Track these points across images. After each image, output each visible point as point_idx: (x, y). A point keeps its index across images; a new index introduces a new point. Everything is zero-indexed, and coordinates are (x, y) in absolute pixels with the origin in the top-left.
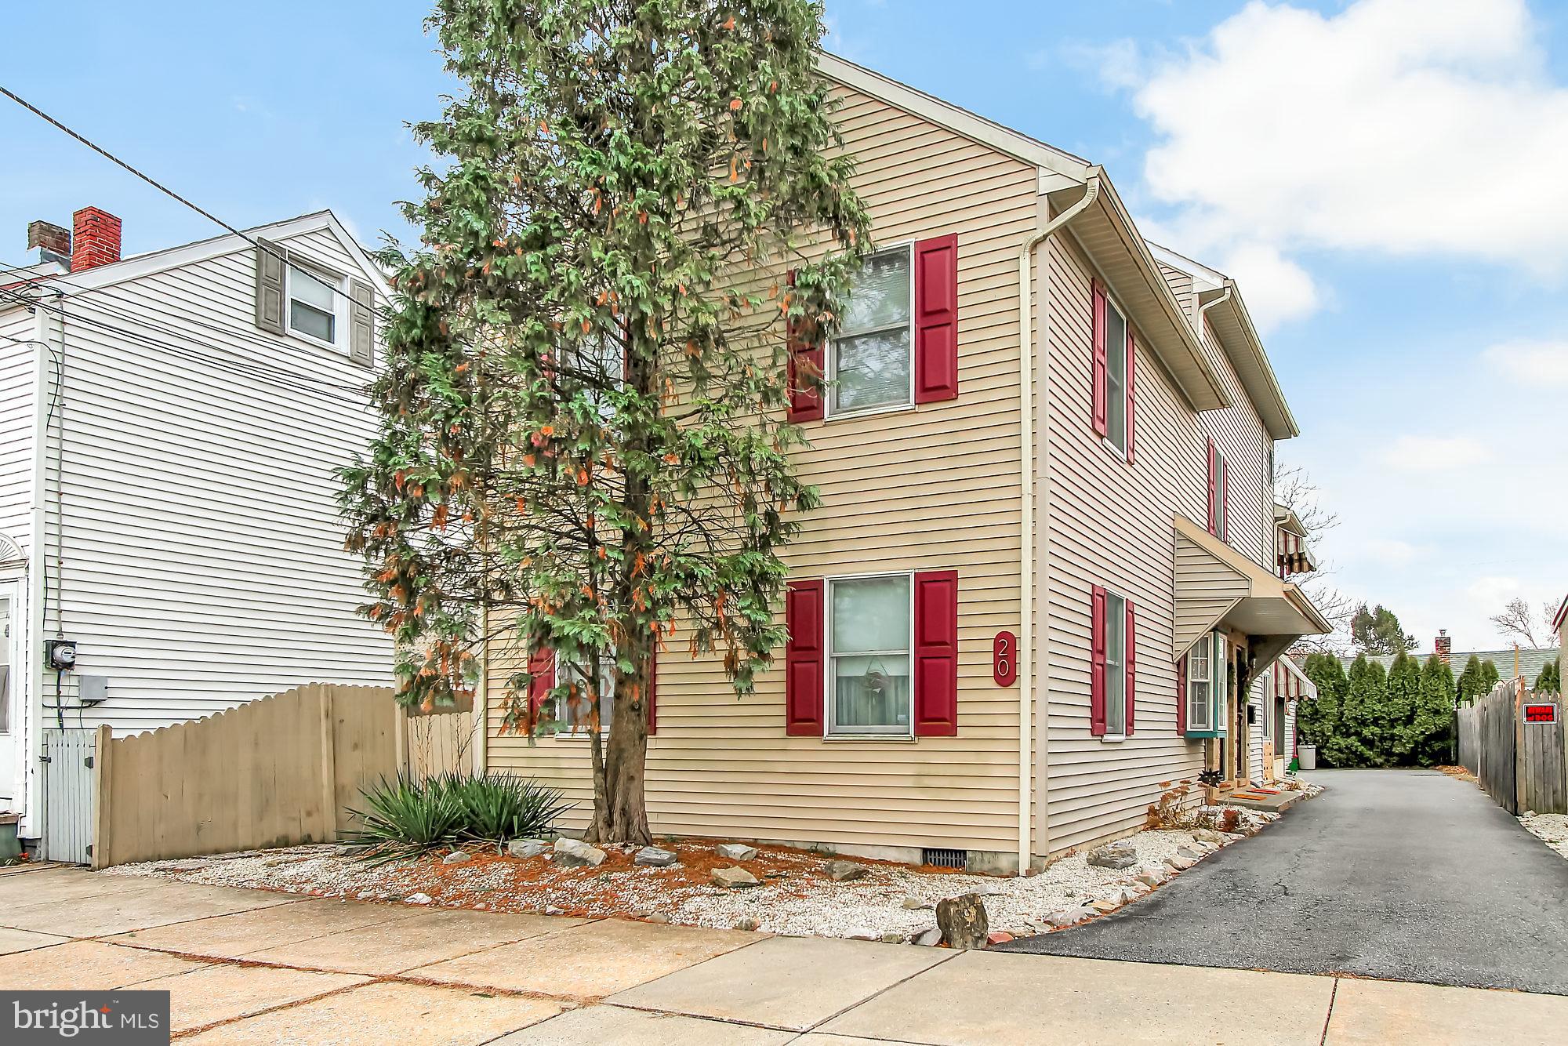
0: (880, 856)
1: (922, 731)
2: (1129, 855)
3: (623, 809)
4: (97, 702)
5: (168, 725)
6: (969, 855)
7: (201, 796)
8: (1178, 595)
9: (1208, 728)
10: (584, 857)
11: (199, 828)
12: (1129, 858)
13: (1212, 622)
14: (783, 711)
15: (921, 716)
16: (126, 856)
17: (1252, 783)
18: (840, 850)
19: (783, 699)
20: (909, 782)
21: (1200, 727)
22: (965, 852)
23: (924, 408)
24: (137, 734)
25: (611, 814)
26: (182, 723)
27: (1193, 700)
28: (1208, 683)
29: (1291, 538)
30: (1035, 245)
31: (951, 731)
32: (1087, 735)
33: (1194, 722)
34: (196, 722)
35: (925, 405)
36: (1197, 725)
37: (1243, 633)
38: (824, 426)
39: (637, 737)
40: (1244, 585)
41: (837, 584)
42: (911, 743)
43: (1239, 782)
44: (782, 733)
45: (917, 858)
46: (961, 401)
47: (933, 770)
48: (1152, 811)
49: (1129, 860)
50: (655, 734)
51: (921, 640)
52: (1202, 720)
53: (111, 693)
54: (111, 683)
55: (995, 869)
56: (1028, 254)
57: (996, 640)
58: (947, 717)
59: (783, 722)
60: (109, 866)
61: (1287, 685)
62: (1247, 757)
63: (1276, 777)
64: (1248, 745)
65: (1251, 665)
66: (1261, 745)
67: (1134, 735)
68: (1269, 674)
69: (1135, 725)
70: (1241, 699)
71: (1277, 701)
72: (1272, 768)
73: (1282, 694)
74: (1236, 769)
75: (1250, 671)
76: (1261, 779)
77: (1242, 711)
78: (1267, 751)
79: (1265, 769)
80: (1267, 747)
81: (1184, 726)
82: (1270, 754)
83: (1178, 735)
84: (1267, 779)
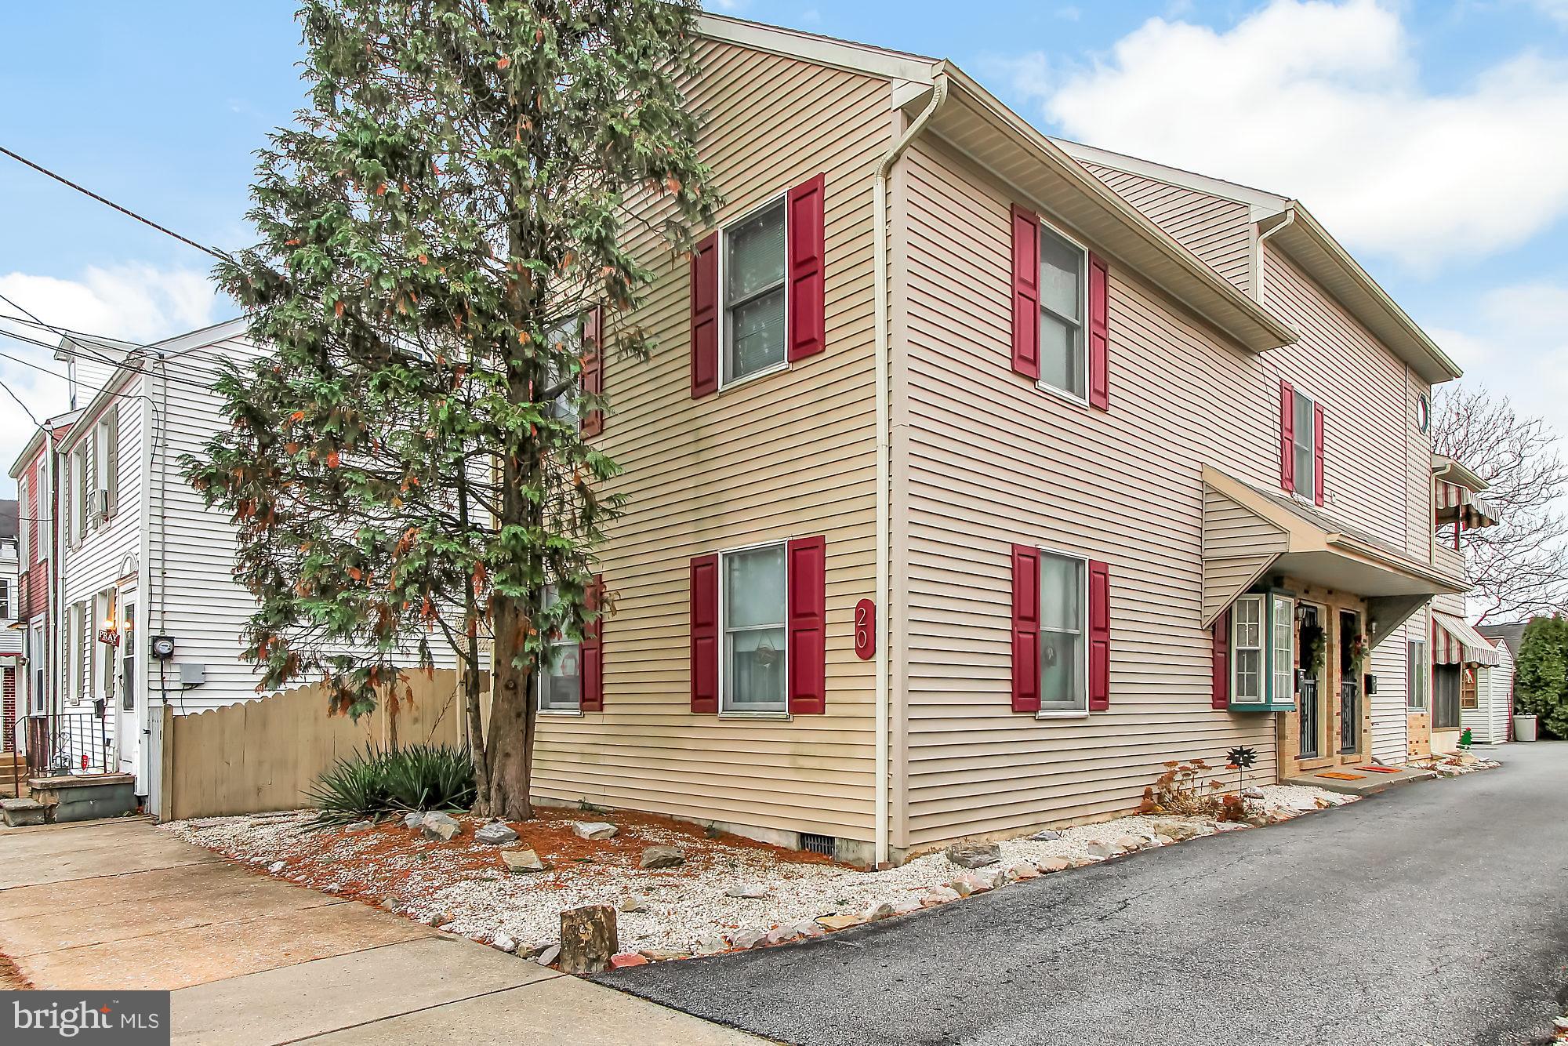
0: (763, 838)
1: (796, 709)
2: (986, 853)
3: (499, 785)
4: (198, 685)
5: (229, 703)
6: (837, 842)
7: (260, 763)
8: (1208, 554)
9: (1259, 700)
10: (439, 831)
11: (259, 790)
12: (986, 856)
13: (1244, 583)
14: (688, 688)
15: (794, 693)
16: (190, 813)
17: (1374, 760)
18: (735, 830)
19: (688, 676)
20: (785, 762)
21: (1247, 700)
22: (832, 839)
23: (797, 366)
24: (200, 712)
25: (489, 789)
26: (243, 702)
27: (1240, 668)
28: (1258, 651)
29: (1453, 491)
30: (889, 167)
31: (819, 709)
32: (1008, 712)
33: (1240, 693)
34: (257, 701)
35: (799, 363)
36: (1245, 697)
37: (1356, 595)
38: (720, 397)
39: (513, 715)
40: (1281, 538)
41: (730, 557)
42: (786, 720)
43: (1343, 759)
44: (688, 710)
45: (792, 843)
46: (828, 352)
47: (806, 750)
48: (1148, 794)
49: (986, 858)
50: (602, 710)
51: (794, 613)
52: (1253, 691)
53: (209, 678)
54: (209, 670)
55: (859, 859)
56: (881, 180)
57: (857, 608)
58: (816, 692)
59: (688, 699)
60: (173, 820)
61: (1448, 651)
62: (1365, 731)
63: (1435, 752)
64: (1367, 718)
65: (1369, 630)
66: (1404, 718)
67: (1111, 710)
68: (1424, 639)
69: (1112, 699)
70: (1348, 667)
71: (1437, 668)
72: (1427, 742)
73: (1442, 661)
74: (1337, 745)
75: (1364, 637)
76: (1404, 754)
77: (1355, 681)
78: (1417, 723)
79: (1411, 742)
80: (1418, 719)
81: (1224, 699)
82: (1424, 727)
83: (1214, 708)
84: (1416, 754)
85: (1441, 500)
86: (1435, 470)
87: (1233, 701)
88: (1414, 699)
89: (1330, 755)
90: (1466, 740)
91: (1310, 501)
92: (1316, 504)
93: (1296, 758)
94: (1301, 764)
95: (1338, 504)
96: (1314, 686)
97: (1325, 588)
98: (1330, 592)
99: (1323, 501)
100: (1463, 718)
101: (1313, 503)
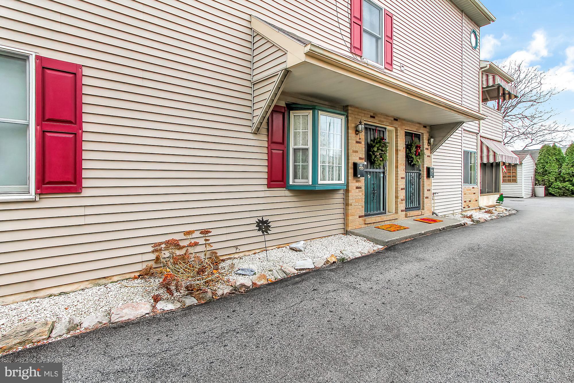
8: (254, 79)
9: (308, 182)
21: (300, 182)
27: (296, 161)
28: (307, 149)
52: (304, 176)
61: (488, 156)
62: (427, 198)
63: (481, 205)
64: (429, 190)
65: (429, 143)
66: (460, 189)
67: (85, 192)
68: (475, 151)
69: (85, 183)
70: (410, 163)
71: (484, 166)
72: (476, 201)
73: (485, 161)
74: (402, 206)
75: (426, 146)
76: (461, 208)
77: (420, 170)
78: (469, 192)
79: (465, 202)
80: (470, 190)
81: (282, 181)
82: (474, 193)
83: (268, 188)
84: (469, 207)
85: (485, 83)
86: (481, 68)
87: (291, 183)
88: (468, 179)
89: (396, 212)
90: (501, 199)
91: (381, 66)
92: (385, 68)
93: (360, 217)
94: (365, 221)
95: (405, 71)
96: (384, 173)
97: (391, 117)
98: (396, 120)
99: (392, 68)
100: (501, 189)
101: (383, 67)
